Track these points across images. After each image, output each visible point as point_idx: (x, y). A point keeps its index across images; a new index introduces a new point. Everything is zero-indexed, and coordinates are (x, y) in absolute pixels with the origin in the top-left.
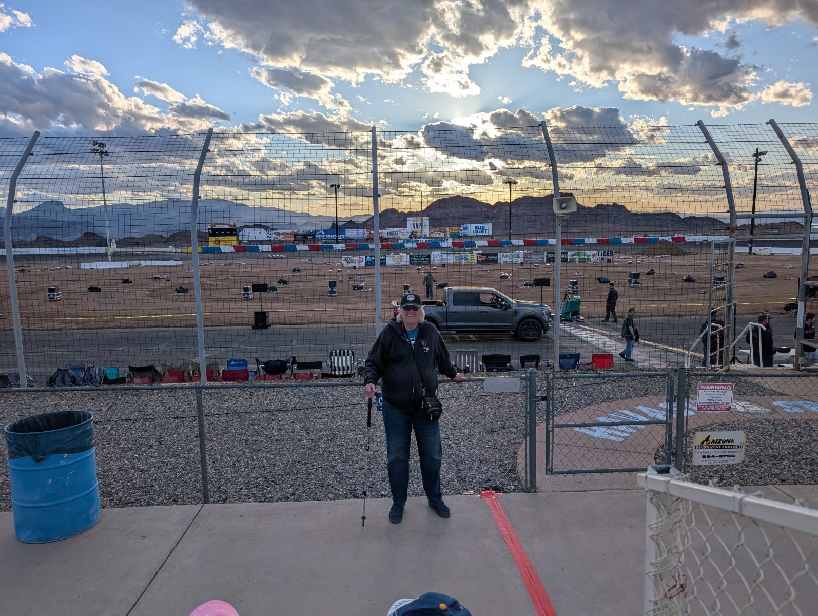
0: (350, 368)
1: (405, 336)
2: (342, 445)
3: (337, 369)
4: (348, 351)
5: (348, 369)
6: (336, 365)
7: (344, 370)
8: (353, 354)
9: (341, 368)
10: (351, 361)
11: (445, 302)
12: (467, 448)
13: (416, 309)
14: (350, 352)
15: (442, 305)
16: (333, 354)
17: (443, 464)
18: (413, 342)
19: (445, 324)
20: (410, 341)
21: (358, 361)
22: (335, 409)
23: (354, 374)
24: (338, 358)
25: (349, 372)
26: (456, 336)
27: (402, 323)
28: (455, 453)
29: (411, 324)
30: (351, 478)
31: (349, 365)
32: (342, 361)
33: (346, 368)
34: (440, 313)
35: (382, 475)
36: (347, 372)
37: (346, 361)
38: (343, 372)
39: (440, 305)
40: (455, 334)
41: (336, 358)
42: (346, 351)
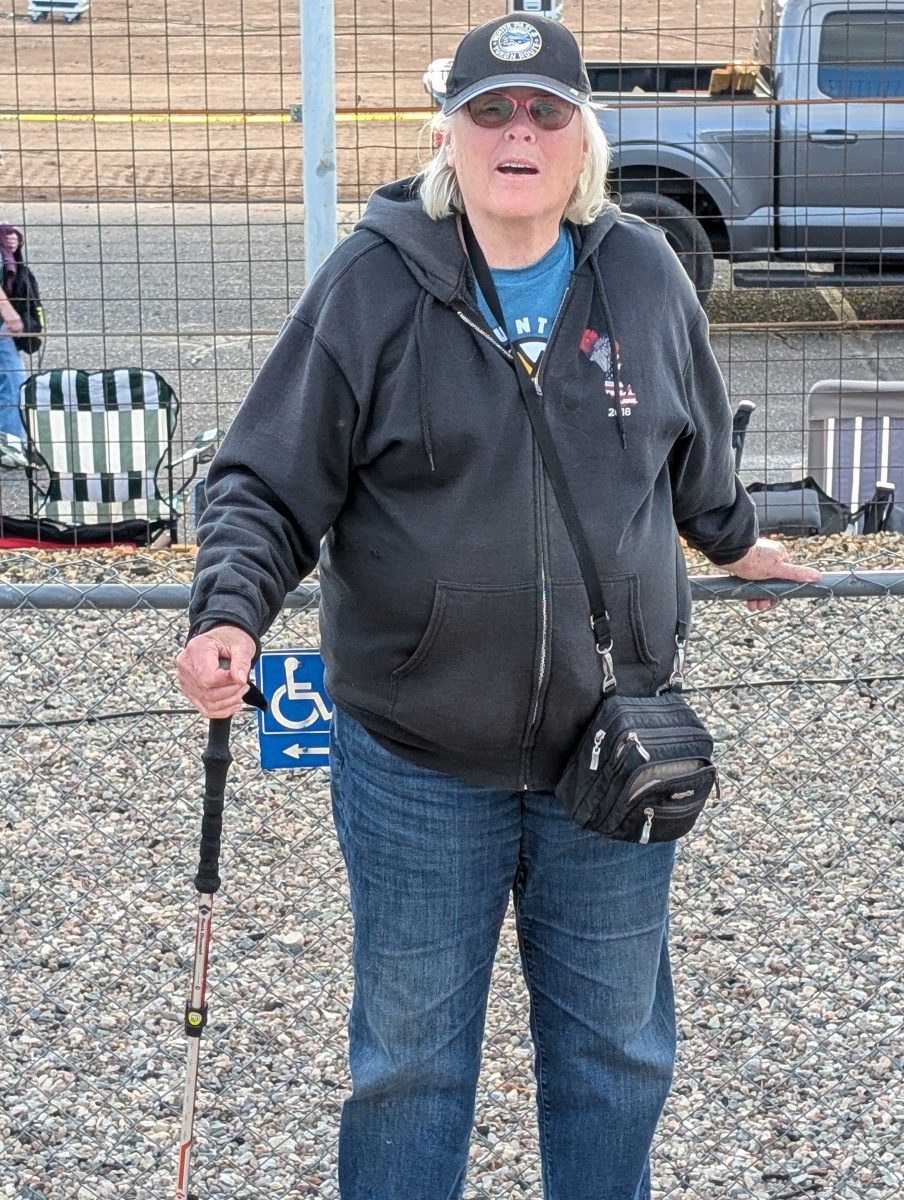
0: (148, 488)
1: (482, 304)
2: (63, 966)
3: (67, 487)
4: (136, 380)
5: (135, 489)
6: (60, 465)
7: (108, 495)
8: (166, 393)
9: (94, 487)
10: (151, 441)
11: (766, 73)
12: (839, 1001)
13: (547, 114)
14: (150, 387)
15: (746, 94)
16: (43, 395)
17: (686, 1091)
18: (533, 350)
19: (763, 217)
20: (514, 345)
21: (198, 442)
22: (33, 738)
23: (171, 524)
24: (71, 423)
25: (141, 508)
26: (831, 294)
27: (458, 217)
28: (765, 1029)
29: (517, 224)
30: (105, 1169)
31: (139, 464)
32: (99, 443)
33: (121, 488)
34: (732, 143)
35: (300, 1150)
36: (128, 506)
37: (126, 443)
38: (103, 512)
39: (734, 90)
40: (825, 280)
41: (57, 418)
42: (122, 377)
